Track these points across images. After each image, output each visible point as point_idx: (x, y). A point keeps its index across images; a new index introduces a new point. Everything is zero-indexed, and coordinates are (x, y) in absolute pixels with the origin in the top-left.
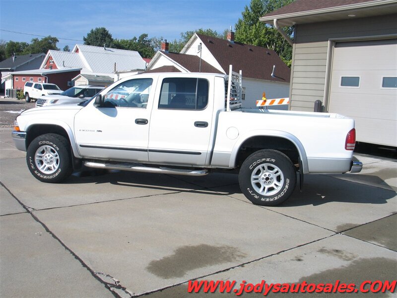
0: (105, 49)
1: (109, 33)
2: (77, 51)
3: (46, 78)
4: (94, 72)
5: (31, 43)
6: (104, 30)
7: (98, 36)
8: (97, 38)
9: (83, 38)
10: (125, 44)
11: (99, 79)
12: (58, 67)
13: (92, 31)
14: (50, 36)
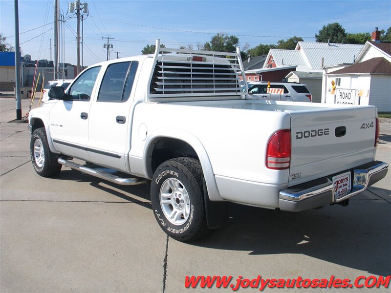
0: (329, 45)
1: (342, 27)
2: (299, 49)
3: (260, 77)
4: (314, 69)
5: (277, 45)
6: (337, 25)
7: (330, 32)
8: (329, 35)
9: (315, 35)
10: (361, 38)
11: (311, 76)
12: (277, 66)
13: (324, 28)
14: (295, 37)
